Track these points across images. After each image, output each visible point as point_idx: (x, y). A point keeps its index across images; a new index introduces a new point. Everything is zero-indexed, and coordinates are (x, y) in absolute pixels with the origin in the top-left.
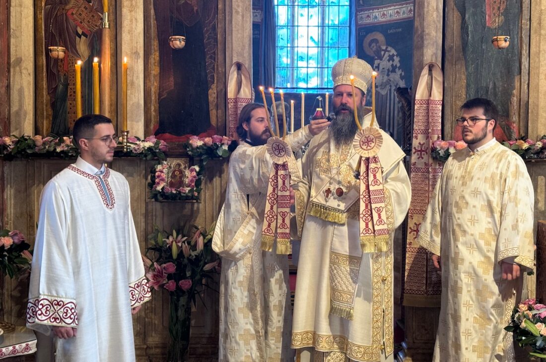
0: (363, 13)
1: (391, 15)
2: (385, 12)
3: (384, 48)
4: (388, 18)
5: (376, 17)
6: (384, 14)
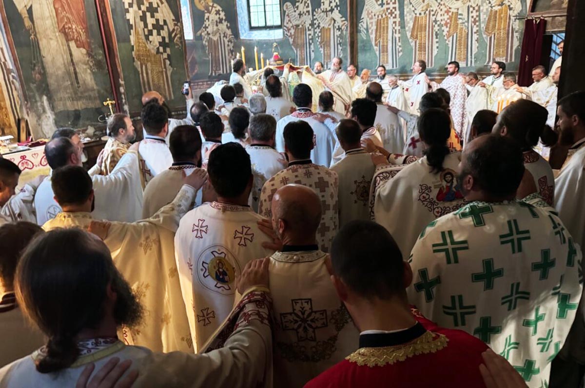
3: (211, 4)
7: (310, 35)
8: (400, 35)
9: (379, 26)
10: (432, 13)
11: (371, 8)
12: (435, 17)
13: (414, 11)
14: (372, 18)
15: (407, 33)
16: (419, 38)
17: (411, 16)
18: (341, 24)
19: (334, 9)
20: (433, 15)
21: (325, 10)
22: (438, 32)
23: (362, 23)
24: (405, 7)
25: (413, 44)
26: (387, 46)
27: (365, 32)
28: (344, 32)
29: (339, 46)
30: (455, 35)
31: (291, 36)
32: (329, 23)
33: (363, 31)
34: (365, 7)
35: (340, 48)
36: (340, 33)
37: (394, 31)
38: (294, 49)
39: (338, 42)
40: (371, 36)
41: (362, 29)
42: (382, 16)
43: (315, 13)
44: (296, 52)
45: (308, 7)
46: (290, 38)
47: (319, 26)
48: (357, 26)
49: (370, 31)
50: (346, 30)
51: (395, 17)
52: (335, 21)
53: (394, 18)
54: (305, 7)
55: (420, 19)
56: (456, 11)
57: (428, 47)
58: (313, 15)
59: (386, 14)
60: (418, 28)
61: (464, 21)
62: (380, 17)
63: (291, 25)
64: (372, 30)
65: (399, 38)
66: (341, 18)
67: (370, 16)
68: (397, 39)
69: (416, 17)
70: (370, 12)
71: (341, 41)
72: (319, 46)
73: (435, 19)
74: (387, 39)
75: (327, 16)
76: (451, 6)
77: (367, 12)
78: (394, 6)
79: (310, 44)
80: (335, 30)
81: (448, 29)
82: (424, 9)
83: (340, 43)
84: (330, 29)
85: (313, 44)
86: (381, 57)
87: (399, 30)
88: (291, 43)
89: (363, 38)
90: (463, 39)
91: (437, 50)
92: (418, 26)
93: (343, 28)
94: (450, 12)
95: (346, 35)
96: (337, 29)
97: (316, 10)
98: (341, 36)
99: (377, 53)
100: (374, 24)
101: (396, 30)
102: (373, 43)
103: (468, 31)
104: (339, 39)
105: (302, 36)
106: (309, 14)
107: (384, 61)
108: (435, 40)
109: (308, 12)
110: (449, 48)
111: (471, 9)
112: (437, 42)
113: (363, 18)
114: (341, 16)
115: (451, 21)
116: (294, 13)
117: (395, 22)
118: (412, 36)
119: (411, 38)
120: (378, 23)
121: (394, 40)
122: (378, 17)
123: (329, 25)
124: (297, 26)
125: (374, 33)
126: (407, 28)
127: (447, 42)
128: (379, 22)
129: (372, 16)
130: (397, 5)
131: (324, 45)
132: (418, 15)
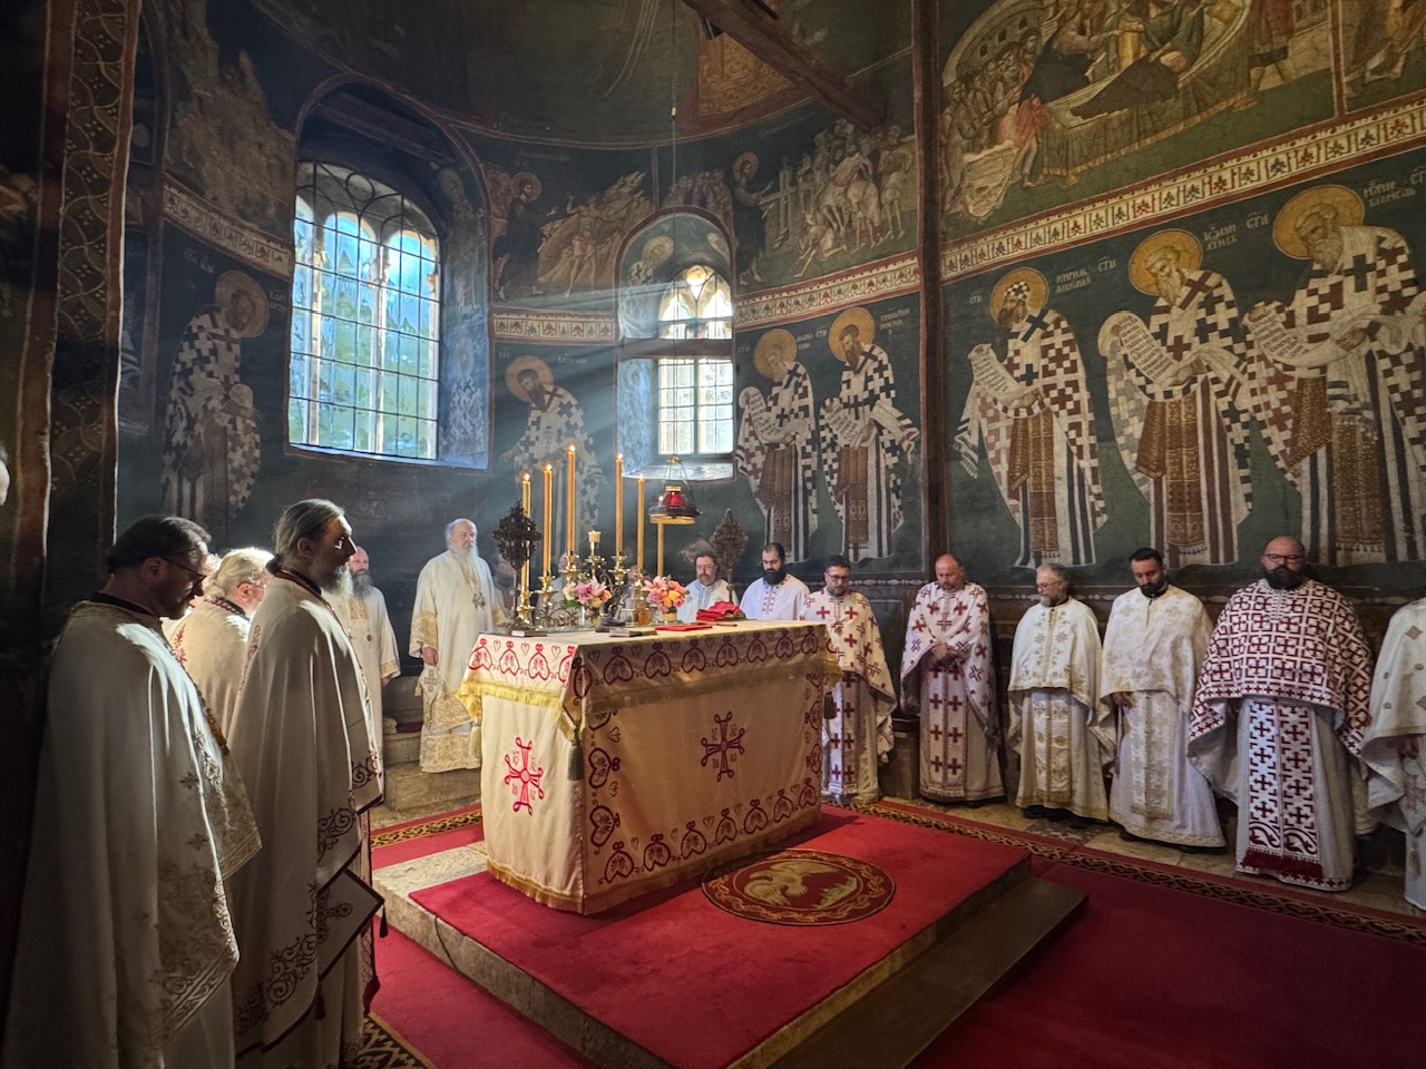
0: (505, 316)
1: (564, 332)
2: (553, 325)
3: (550, 388)
4: (558, 336)
5: (532, 330)
6: (550, 327)
7: (806, 468)
8: (1095, 463)
9: (1020, 438)
10: (1215, 388)
11: (991, 391)
12: (1229, 398)
13: (1143, 388)
14: (995, 419)
15: (1125, 454)
16: (1169, 469)
17: (1132, 405)
18: (899, 435)
19: (878, 397)
20: (1220, 394)
21: (852, 401)
22: (1247, 446)
23: (965, 434)
24: (1111, 379)
25: (1148, 488)
26: (1051, 495)
27: (976, 457)
28: (909, 457)
29: (893, 496)
30: (1321, 453)
31: (755, 472)
32: (865, 434)
33: (967, 454)
34: (974, 389)
35: (896, 502)
36: (895, 460)
37: (1074, 449)
38: (762, 506)
39: (892, 485)
40: (995, 469)
41: (964, 449)
42: (1030, 411)
43: (822, 412)
44: (765, 513)
45: (804, 395)
46: (752, 478)
47: (833, 445)
48: (948, 441)
49: (991, 455)
50: (917, 452)
51: (1076, 410)
52: (880, 428)
53: (1070, 413)
54: (796, 396)
55: (1168, 410)
56: (1316, 373)
57: (1211, 495)
58: (818, 417)
59: (1042, 405)
60: (1162, 438)
61: (1356, 405)
62: (1023, 414)
63: (756, 444)
64: (998, 452)
65: (1094, 469)
66: (899, 419)
67: (991, 413)
68: (1088, 474)
69: (1152, 405)
70: (989, 400)
71: (899, 481)
72: (833, 498)
73: (1231, 404)
74: (1051, 475)
75: (857, 418)
76: (1292, 362)
77: (979, 400)
78: (1071, 377)
79: (807, 493)
80: (882, 451)
81: (1287, 435)
82: (1182, 377)
83: (896, 489)
84: (866, 449)
85: (814, 492)
86: (1031, 528)
87: (1092, 446)
88: (754, 489)
89: (968, 475)
90: (1360, 466)
91: (1250, 505)
92: (1163, 430)
93: (905, 446)
94: (1291, 378)
95: (913, 465)
96: (887, 451)
97: (828, 402)
98: (897, 469)
99: (1019, 517)
100: (1003, 433)
101: (1080, 448)
102: (1004, 489)
103: (1381, 435)
104: (893, 476)
105: (786, 471)
106: (807, 415)
107: (1043, 541)
108: (1235, 473)
109: (805, 409)
110: (1299, 496)
111: (1384, 364)
112: (1244, 480)
113: (967, 420)
114: (898, 414)
115: (1297, 409)
116: (765, 415)
117: (1076, 426)
118: (1142, 463)
119: (1137, 469)
120: (1018, 432)
121: (1075, 480)
122: (1017, 412)
123: (864, 440)
124: (773, 446)
125: (1004, 458)
126: (1120, 440)
127: (1289, 476)
128: (1020, 427)
129: (996, 411)
130: (1081, 375)
131: (847, 493)
132: (1160, 398)
